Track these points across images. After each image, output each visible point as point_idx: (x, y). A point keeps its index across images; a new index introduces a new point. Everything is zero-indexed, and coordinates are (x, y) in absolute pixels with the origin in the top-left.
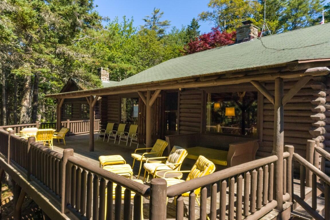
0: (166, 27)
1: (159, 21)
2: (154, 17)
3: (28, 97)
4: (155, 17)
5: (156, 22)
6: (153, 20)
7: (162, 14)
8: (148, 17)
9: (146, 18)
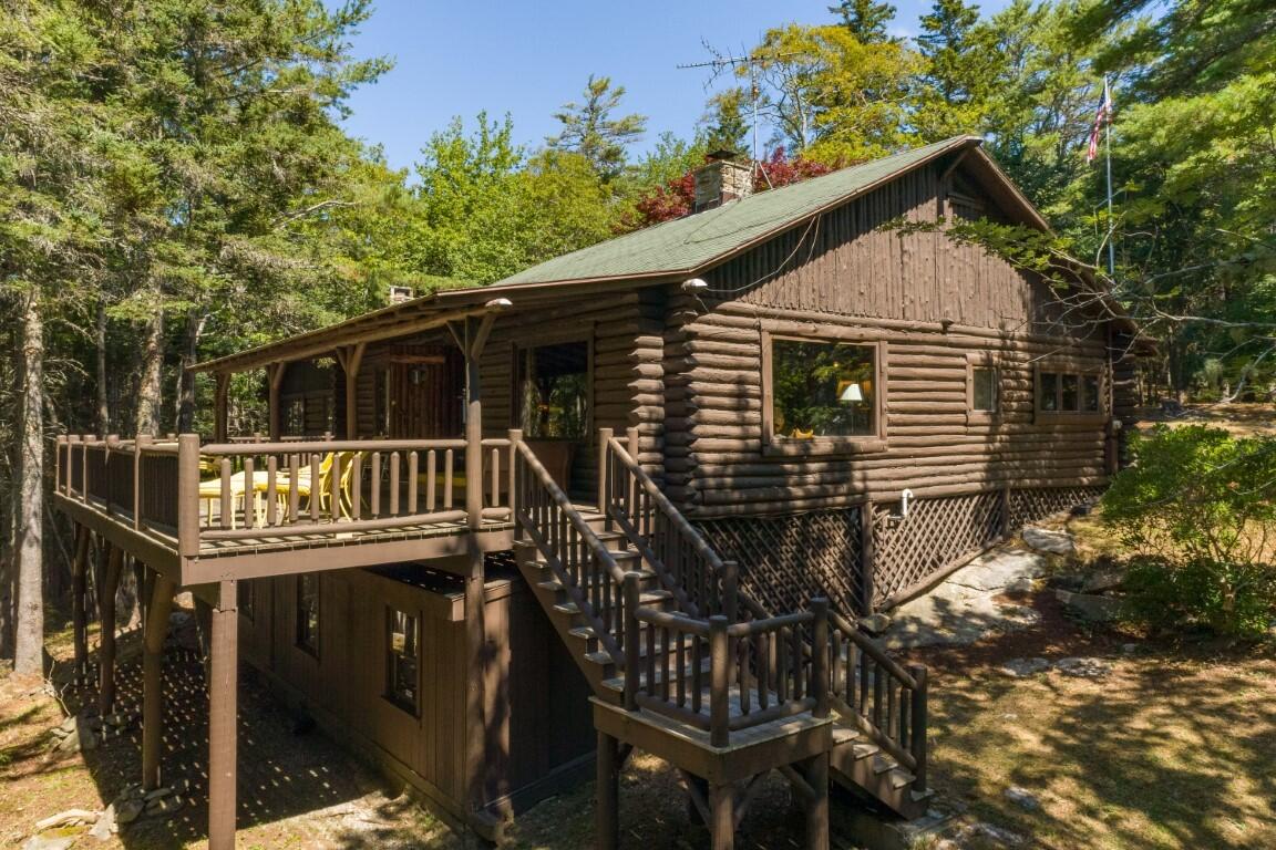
0: (631, 137)
1: (606, 120)
2: (593, 109)
3: (155, 375)
4: (596, 105)
5: (598, 123)
6: (587, 116)
7: (620, 93)
8: (571, 107)
9: (564, 112)
